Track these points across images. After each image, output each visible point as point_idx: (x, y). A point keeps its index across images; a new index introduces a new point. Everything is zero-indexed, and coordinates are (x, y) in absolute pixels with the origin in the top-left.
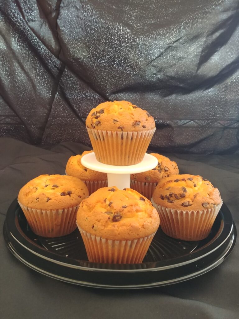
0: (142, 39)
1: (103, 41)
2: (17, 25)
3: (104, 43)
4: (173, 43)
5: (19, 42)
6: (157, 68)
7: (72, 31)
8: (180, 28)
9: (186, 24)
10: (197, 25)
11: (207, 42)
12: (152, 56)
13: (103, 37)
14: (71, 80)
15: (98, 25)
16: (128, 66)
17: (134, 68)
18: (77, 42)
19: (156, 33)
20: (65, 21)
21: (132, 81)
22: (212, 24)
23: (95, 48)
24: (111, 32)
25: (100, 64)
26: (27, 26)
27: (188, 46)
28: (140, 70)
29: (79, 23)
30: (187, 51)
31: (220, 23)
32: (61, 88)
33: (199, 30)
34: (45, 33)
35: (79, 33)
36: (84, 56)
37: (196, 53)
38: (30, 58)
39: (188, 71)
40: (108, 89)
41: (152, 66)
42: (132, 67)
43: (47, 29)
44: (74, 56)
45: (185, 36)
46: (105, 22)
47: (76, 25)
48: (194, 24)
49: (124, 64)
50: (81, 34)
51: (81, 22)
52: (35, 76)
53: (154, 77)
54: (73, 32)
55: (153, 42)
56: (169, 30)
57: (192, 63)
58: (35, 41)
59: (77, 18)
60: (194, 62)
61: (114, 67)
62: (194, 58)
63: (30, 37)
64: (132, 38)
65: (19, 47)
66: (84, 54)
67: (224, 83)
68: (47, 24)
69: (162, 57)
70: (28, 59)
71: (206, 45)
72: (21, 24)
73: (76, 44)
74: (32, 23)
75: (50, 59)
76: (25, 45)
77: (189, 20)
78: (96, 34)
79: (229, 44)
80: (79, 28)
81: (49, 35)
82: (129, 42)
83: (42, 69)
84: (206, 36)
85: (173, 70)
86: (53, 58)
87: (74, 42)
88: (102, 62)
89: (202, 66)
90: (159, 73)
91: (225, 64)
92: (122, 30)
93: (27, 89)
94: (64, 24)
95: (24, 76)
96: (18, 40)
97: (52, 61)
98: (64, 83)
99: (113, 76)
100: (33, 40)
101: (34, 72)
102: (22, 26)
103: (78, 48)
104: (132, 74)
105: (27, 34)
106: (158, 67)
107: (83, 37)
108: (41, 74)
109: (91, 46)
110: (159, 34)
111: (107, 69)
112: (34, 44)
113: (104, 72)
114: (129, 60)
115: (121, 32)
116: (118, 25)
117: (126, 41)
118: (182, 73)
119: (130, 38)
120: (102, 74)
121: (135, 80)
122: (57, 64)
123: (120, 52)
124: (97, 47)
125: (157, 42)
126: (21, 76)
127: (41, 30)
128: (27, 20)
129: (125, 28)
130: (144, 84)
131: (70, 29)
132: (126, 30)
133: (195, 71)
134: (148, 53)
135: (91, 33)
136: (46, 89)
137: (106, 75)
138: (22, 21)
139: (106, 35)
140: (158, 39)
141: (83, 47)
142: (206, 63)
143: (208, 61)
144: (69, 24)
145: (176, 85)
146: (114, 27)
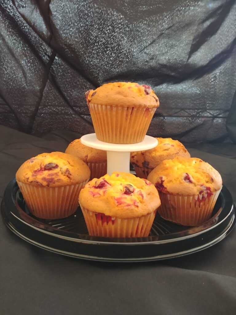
0: (136, 25)
1: (96, 26)
2: (7, 11)
3: (97, 29)
4: (166, 30)
5: (10, 28)
6: (149, 55)
7: (64, 16)
8: (173, 15)
9: (178, 11)
10: (189, 13)
11: (198, 30)
12: (145, 43)
13: (96, 23)
14: (62, 68)
15: (91, 10)
16: (121, 53)
17: (126, 54)
18: (69, 27)
19: (149, 19)
20: (58, 5)
21: (125, 68)
22: (204, 13)
23: (88, 34)
24: (104, 18)
25: (93, 50)
26: (17, 12)
27: (180, 34)
28: (133, 57)
29: (71, 8)
30: (179, 39)
31: (211, 11)
32: (52, 75)
33: (191, 18)
34: (36, 19)
35: (72, 18)
36: (77, 42)
37: (188, 41)
38: (20, 45)
39: (179, 60)
40: (100, 76)
41: (145, 53)
42: (125, 54)
43: (38, 15)
44: (66, 42)
45: (178, 24)
46: (99, 7)
47: (68, 9)
48: (186, 11)
49: (117, 50)
50: (74, 20)
51: (74, 6)
52: (26, 63)
53: (146, 64)
54: (66, 18)
55: (146, 29)
56: (162, 17)
57: (183, 52)
58: (26, 28)
59: (70, 3)
60: (185, 50)
61: (107, 54)
62: (185, 46)
63: (20, 24)
64: (125, 24)
65: (9, 33)
66: (76, 40)
67: (213, 73)
68: (38, 10)
69: (155, 44)
70: (19, 45)
71: (197, 33)
72: (11, 10)
73: (69, 29)
74: (23, 9)
75: (41, 46)
76: (15, 31)
77: (182, 8)
78: (89, 20)
79: (218, 34)
80: (72, 13)
81: (40, 21)
82: (122, 28)
83: (33, 56)
84: (197, 24)
85: (165, 58)
86: (44, 46)
87: (67, 28)
88: (94, 48)
89: (193, 55)
90: (151, 61)
91: (215, 54)
92: (115, 16)
93: (18, 77)
94: (57, 9)
95: (14, 62)
96: (8, 26)
97: (42, 48)
98: (55, 71)
99: (106, 63)
100: (23, 27)
101: (25, 58)
102: (12, 12)
103: (71, 33)
104: (125, 61)
105: (18, 21)
106: (151, 54)
107: (76, 23)
108: (31, 61)
109: (84, 32)
110: (152, 21)
111: (100, 56)
112: (24, 31)
113: (97, 59)
114: (122, 46)
115: (114, 17)
116: (111, 10)
117: (119, 27)
118: (174, 62)
119: (124, 24)
120: (95, 60)
121: (128, 68)
122: (48, 52)
123: (113, 38)
124: (90, 32)
125: (150, 29)
126: (11, 63)
127: (32, 16)
128: (17, 6)
129: (119, 14)
130: (136, 72)
131: (62, 14)
132: (120, 15)
133: (186, 60)
134: (141, 39)
135: (84, 18)
136: (37, 77)
137: (99, 62)
138: (12, 7)
139: (100, 20)
140: (152, 25)
141: (76, 33)
142: (196, 52)
143: (198, 50)
144: (62, 8)
145: (168, 73)
146: (107, 13)
